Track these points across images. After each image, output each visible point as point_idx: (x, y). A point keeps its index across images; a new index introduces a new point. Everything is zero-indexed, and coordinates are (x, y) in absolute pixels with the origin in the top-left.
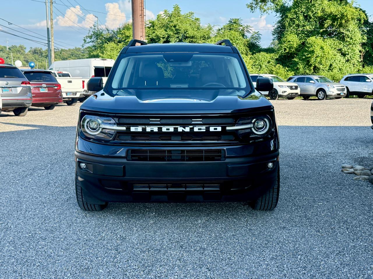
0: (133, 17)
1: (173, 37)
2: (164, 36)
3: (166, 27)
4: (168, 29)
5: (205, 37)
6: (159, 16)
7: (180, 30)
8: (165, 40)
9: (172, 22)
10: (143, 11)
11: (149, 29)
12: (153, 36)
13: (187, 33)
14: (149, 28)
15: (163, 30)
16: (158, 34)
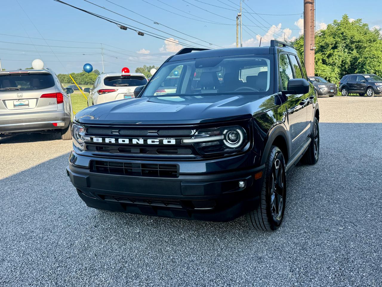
0: (305, 28)
1: (341, 43)
2: (332, 43)
3: (334, 35)
4: (336, 37)
5: (371, 41)
6: (328, 26)
7: (347, 36)
8: (333, 46)
9: (340, 30)
10: (314, 22)
11: (319, 38)
12: (322, 44)
13: (354, 38)
14: (320, 36)
15: (331, 37)
16: (327, 41)
